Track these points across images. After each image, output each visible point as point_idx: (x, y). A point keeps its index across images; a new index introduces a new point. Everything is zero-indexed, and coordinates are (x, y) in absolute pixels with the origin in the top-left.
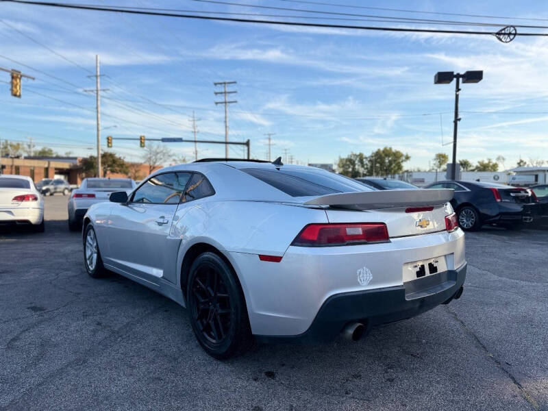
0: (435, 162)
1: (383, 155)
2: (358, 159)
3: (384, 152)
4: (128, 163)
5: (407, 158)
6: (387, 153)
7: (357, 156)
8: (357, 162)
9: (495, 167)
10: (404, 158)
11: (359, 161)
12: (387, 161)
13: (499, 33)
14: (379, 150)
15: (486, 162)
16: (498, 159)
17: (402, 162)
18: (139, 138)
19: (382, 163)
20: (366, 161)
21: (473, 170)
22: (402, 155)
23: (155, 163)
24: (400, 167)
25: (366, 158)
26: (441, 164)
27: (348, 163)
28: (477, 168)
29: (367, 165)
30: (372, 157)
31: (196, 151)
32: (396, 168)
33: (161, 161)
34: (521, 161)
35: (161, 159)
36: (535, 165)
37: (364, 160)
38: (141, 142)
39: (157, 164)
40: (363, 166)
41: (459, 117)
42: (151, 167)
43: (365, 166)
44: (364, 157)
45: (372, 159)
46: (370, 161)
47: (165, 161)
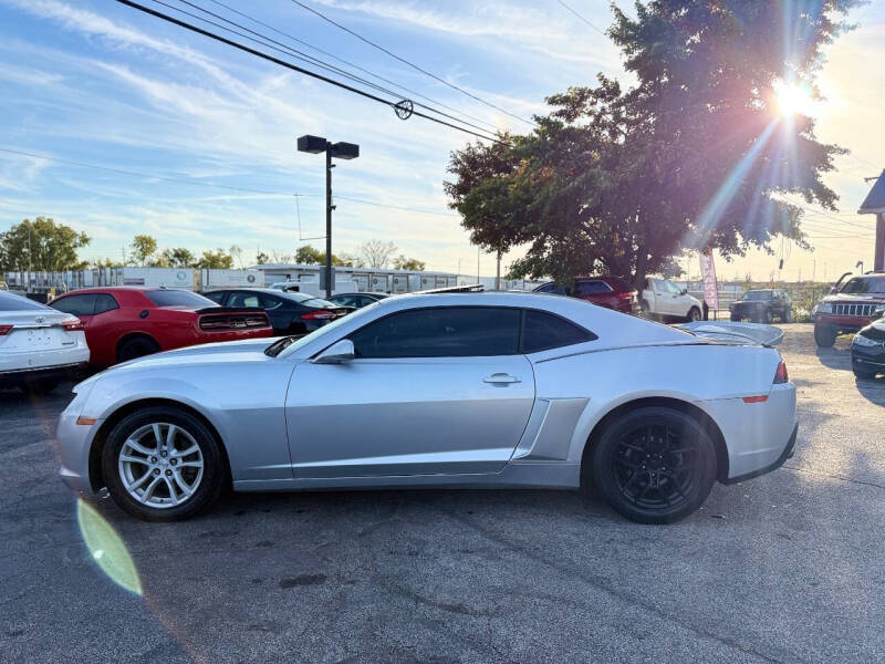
0: (134, 250)
1: (36, 232)
3: (36, 226)
5: (85, 240)
6: (43, 228)
9: (228, 261)
10: (78, 241)
12: (44, 244)
13: (397, 106)
14: (26, 221)
15: (215, 253)
16: (233, 249)
17: (75, 246)
19: (35, 248)
21: (195, 266)
22: (74, 235)
24: (72, 257)
26: (144, 254)
28: (202, 262)
30: (13, 234)
34: (262, 255)
36: (280, 260)
41: (333, 204)
45: (11, 237)
46: (8, 241)
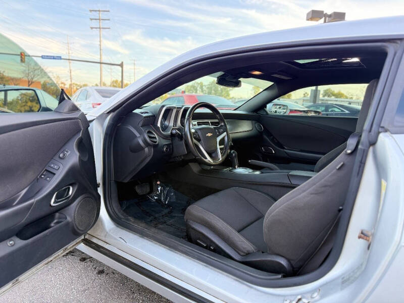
2: (199, 86)
4: (8, 77)
7: (199, 84)
8: (198, 88)
11: (200, 88)
12: (219, 89)
18: (19, 53)
20: (204, 88)
23: (32, 79)
25: (205, 86)
27: (192, 89)
29: (205, 91)
31: (70, 70)
32: (226, 95)
33: (39, 77)
35: (38, 75)
37: (204, 87)
38: (21, 57)
39: (35, 79)
40: (202, 91)
42: (29, 82)
43: (204, 92)
44: (204, 84)
45: (209, 86)
46: (208, 88)
47: (42, 77)
